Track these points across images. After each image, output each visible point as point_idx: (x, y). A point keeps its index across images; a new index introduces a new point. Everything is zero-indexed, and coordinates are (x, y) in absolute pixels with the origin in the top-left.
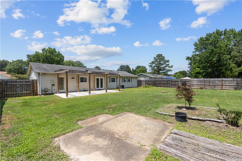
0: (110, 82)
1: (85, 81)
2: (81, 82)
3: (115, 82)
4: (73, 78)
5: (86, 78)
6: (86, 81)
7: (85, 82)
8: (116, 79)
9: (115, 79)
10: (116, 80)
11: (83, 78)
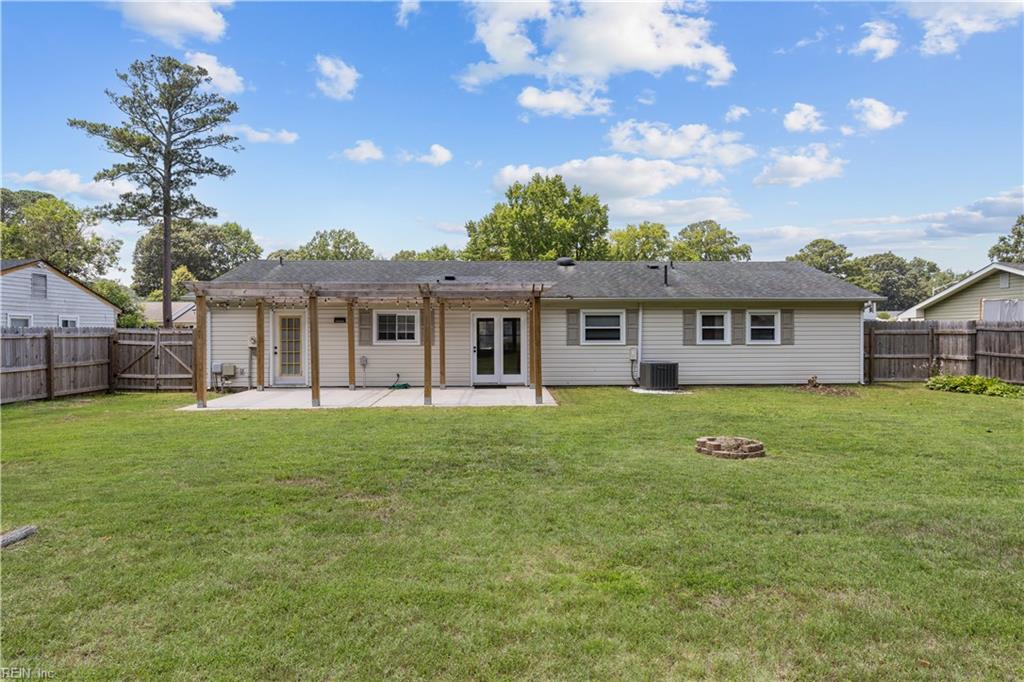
0: (578, 344)
1: (401, 337)
2: (382, 337)
4: (337, 320)
5: (411, 319)
6: (411, 336)
7: (405, 342)
8: (623, 321)
9: (617, 318)
10: (628, 329)
11: (393, 318)
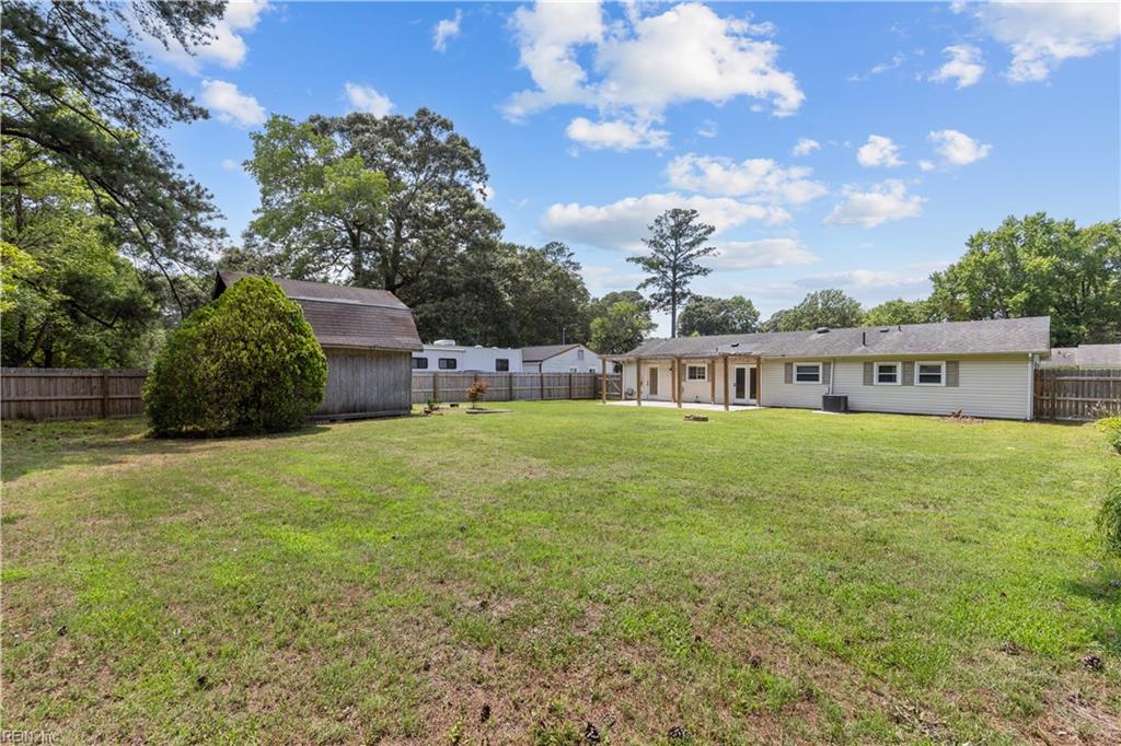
0: (791, 382)
1: (699, 378)
2: (691, 377)
3: (818, 380)
5: (704, 368)
6: (703, 377)
7: (701, 380)
8: (821, 370)
9: (818, 367)
10: (824, 375)
11: (695, 368)
